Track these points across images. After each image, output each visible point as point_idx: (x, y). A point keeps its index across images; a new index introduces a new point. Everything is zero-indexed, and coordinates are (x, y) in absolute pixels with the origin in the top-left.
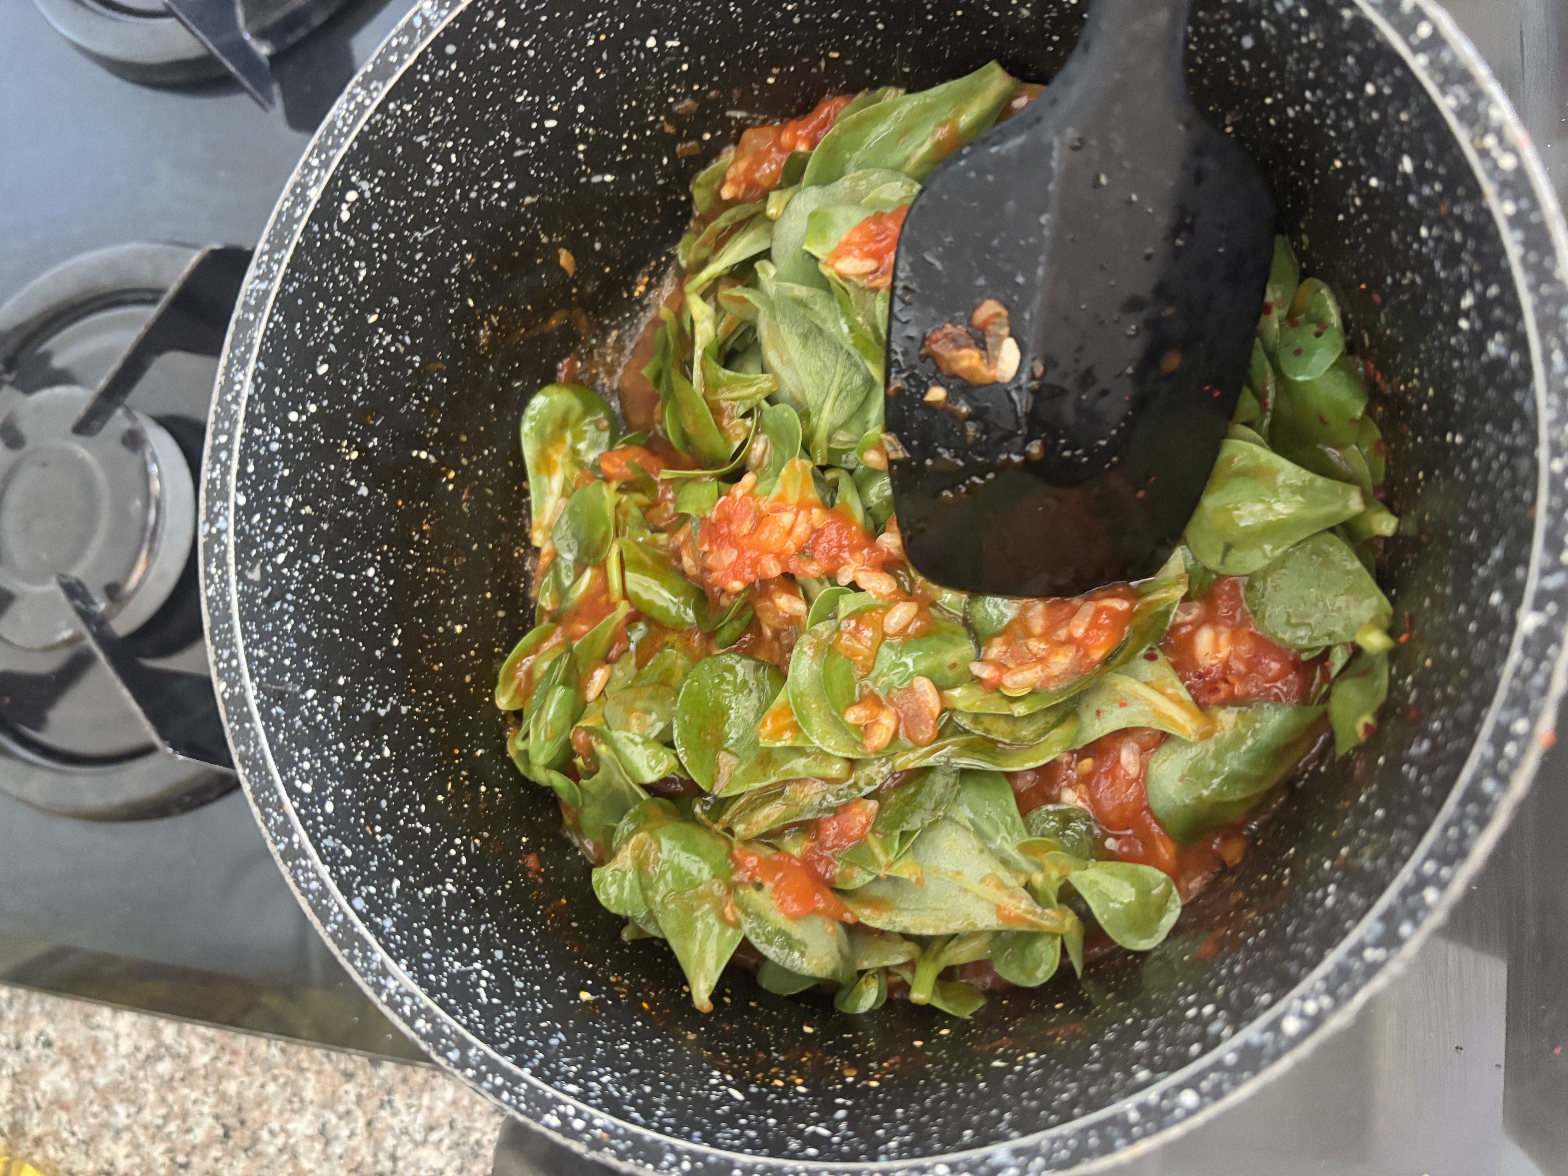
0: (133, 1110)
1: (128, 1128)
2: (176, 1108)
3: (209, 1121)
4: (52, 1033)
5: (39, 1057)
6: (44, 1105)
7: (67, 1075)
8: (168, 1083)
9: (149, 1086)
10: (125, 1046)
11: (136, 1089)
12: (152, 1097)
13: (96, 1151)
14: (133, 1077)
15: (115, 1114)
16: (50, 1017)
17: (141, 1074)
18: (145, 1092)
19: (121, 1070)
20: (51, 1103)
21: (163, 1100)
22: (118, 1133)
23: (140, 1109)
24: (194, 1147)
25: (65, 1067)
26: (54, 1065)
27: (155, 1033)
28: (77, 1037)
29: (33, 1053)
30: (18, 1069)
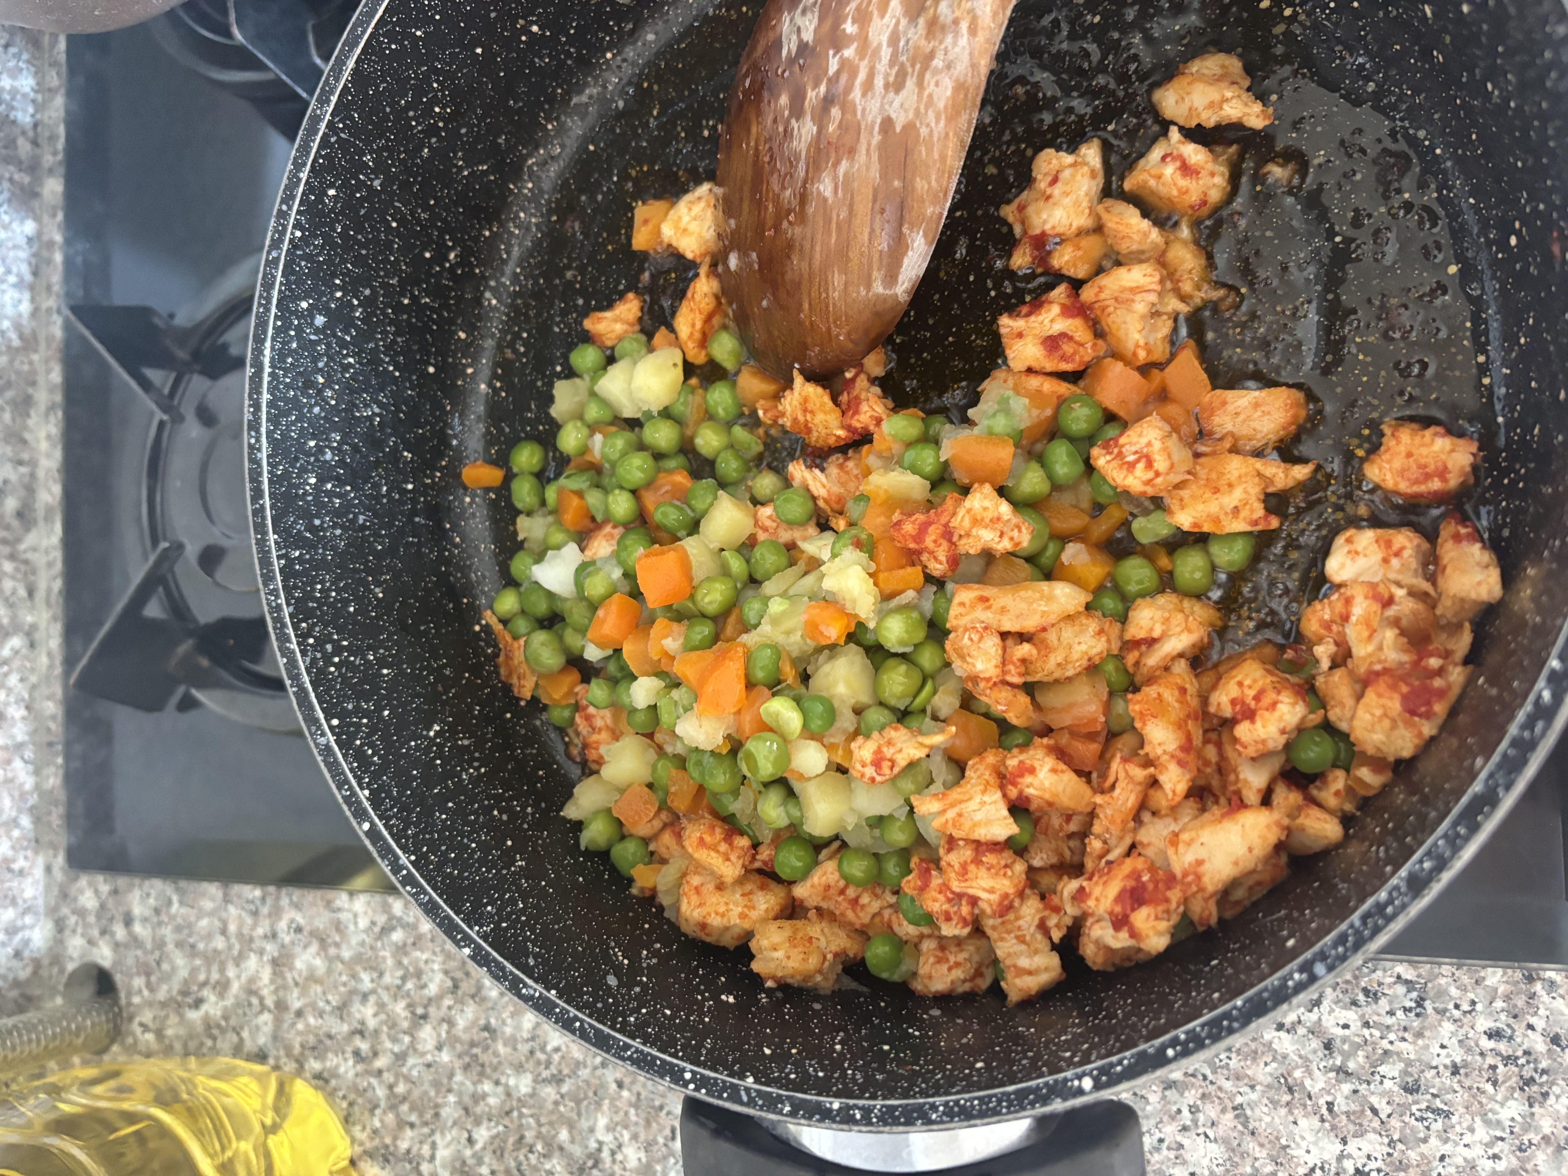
0: (375, 975)
1: (373, 991)
2: (411, 969)
3: (439, 977)
4: (300, 919)
5: (293, 943)
6: (300, 981)
7: (318, 954)
8: (401, 950)
9: (386, 954)
10: (363, 923)
11: (377, 957)
12: (390, 962)
13: (349, 1014)
14: (372, 948)
15: (362, 980)
16: (297, 907)
17: (379, 944)
18: (384, 958)
19: (362, 944)
20: (307, 979)
21: (399, 963)
22: (365, 997)
23: (381, 974)
24: (430, 1000)
25: (314, 948)
26: (305, 947)
27: (386, 908)
28: (322, 920)
29: (287, 939)
30: (276, 954)
